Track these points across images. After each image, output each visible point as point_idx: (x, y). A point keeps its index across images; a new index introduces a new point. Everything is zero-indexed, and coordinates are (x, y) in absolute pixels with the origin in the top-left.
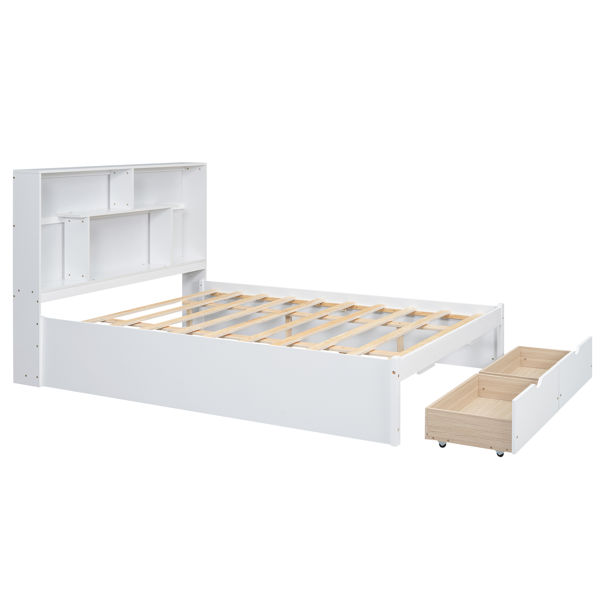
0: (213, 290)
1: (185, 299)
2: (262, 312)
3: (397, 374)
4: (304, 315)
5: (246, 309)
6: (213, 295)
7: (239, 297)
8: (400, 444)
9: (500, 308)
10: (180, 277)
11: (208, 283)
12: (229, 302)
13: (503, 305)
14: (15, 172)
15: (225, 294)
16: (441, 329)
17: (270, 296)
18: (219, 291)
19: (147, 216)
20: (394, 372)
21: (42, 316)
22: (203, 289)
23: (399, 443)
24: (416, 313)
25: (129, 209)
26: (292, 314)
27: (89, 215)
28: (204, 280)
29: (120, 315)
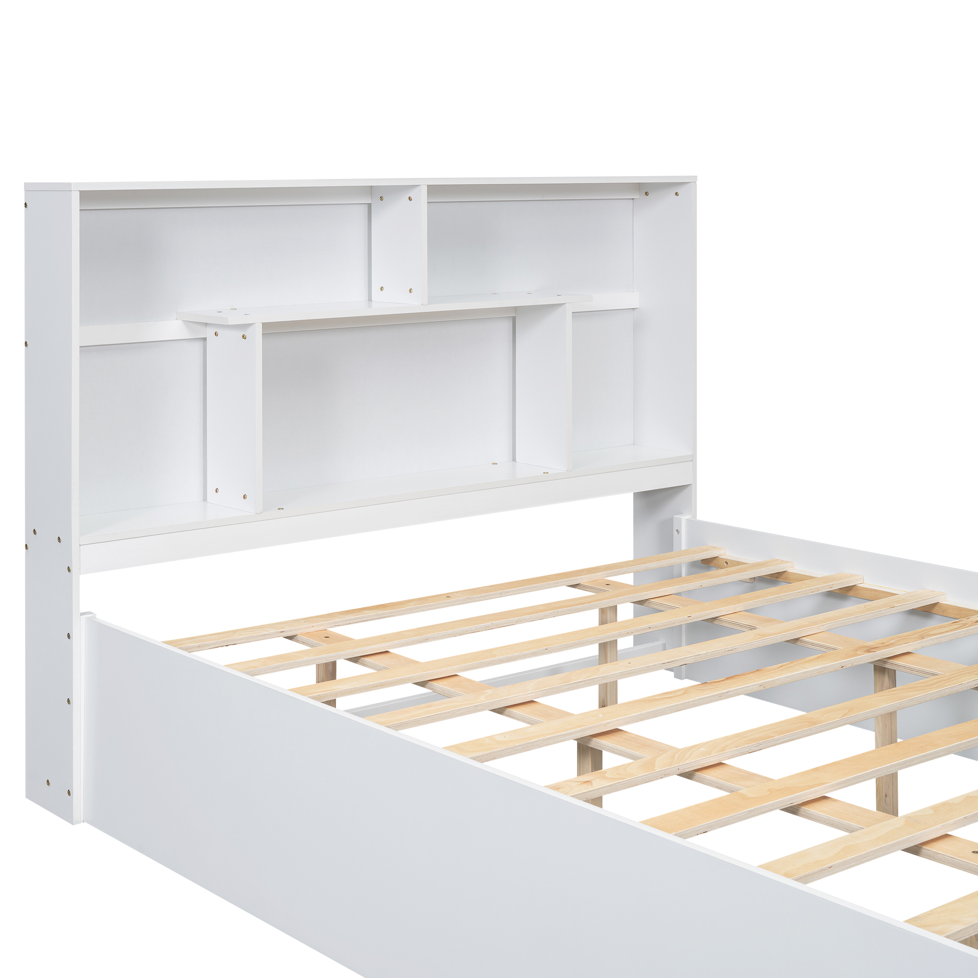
0: (707, 550)
1: (642, 567)
2: (802, 641)
5: (755, 628)
6: (708, 563)
7: (777, 578)
10: (626, 503)
11: (698, 527)
14: (30, 189)
15: (739, 563)
17: (868, 583)
18: (726, 553)
19: (507, 326)
21: (82, 614)
22: (683, 541)
25: (415, 304)
26: (890, 661)
27: (258, 320)
28: (688, 517)
29: (352, 619)
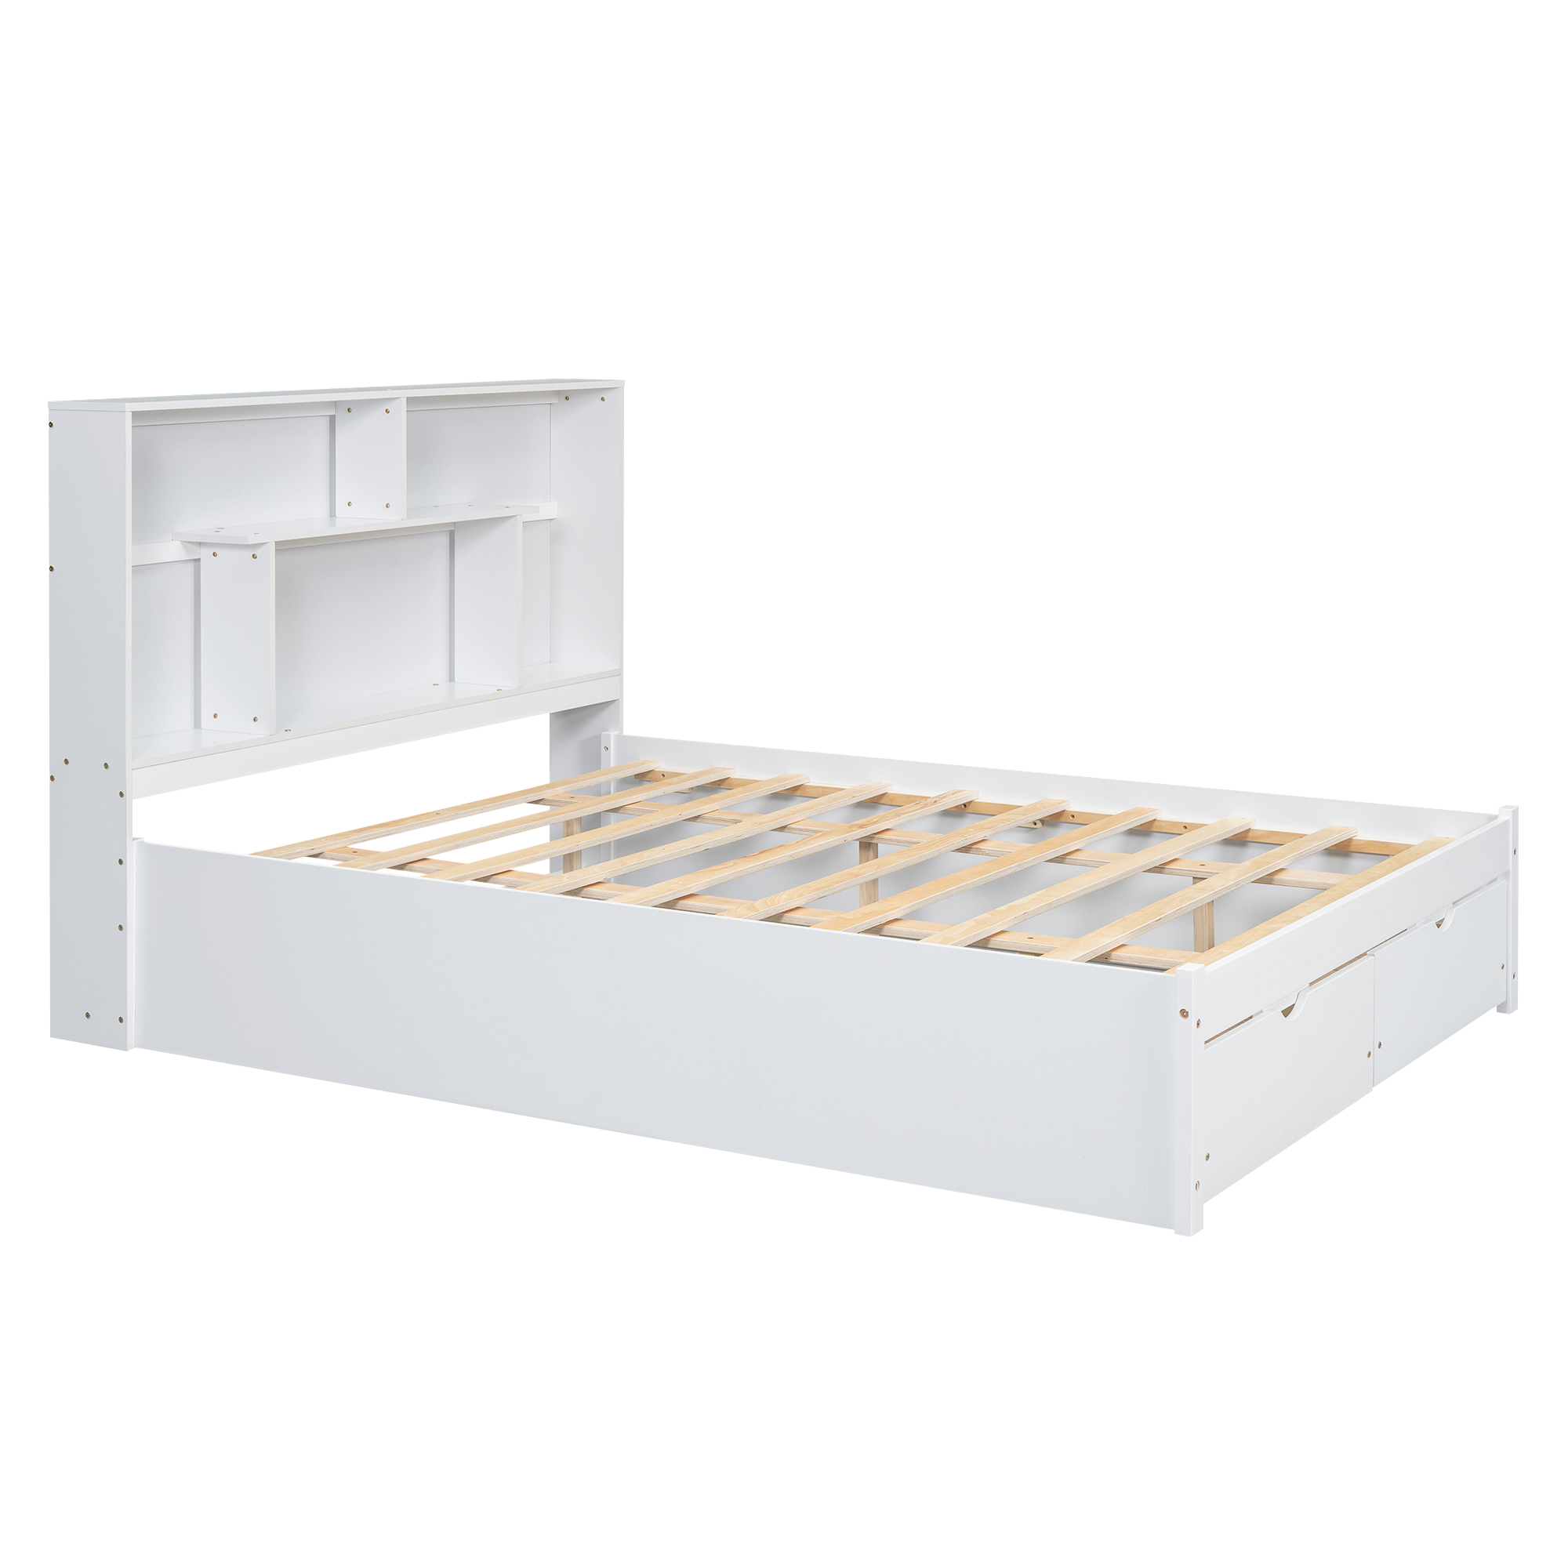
0: (643, 764)
2: (789, 828)
3: (1192, 1019)
4: (917, 840)
5: (740, 821)
6: (642, 778)
7: (720, 785)
8: (1201, 1227)
9: (1506, 823)
10: (544, 721)
11: (627, 742)
12: (690, 799)
13: (1515, 813)
14: (54, 407)
15: (677, 774)
16: (1327, 882)
17: (814, 781)
18: (661, 766)
19: (444, 540)
20: (1184, 1013)
21: (134, 839)
22: (612, 759)
23: (1199, 1226)
24: (1251, 834)
25: (394, 519)
26: (877, 836)
27: (272, 537)
28: (616, 733)
29: (366, 836)
